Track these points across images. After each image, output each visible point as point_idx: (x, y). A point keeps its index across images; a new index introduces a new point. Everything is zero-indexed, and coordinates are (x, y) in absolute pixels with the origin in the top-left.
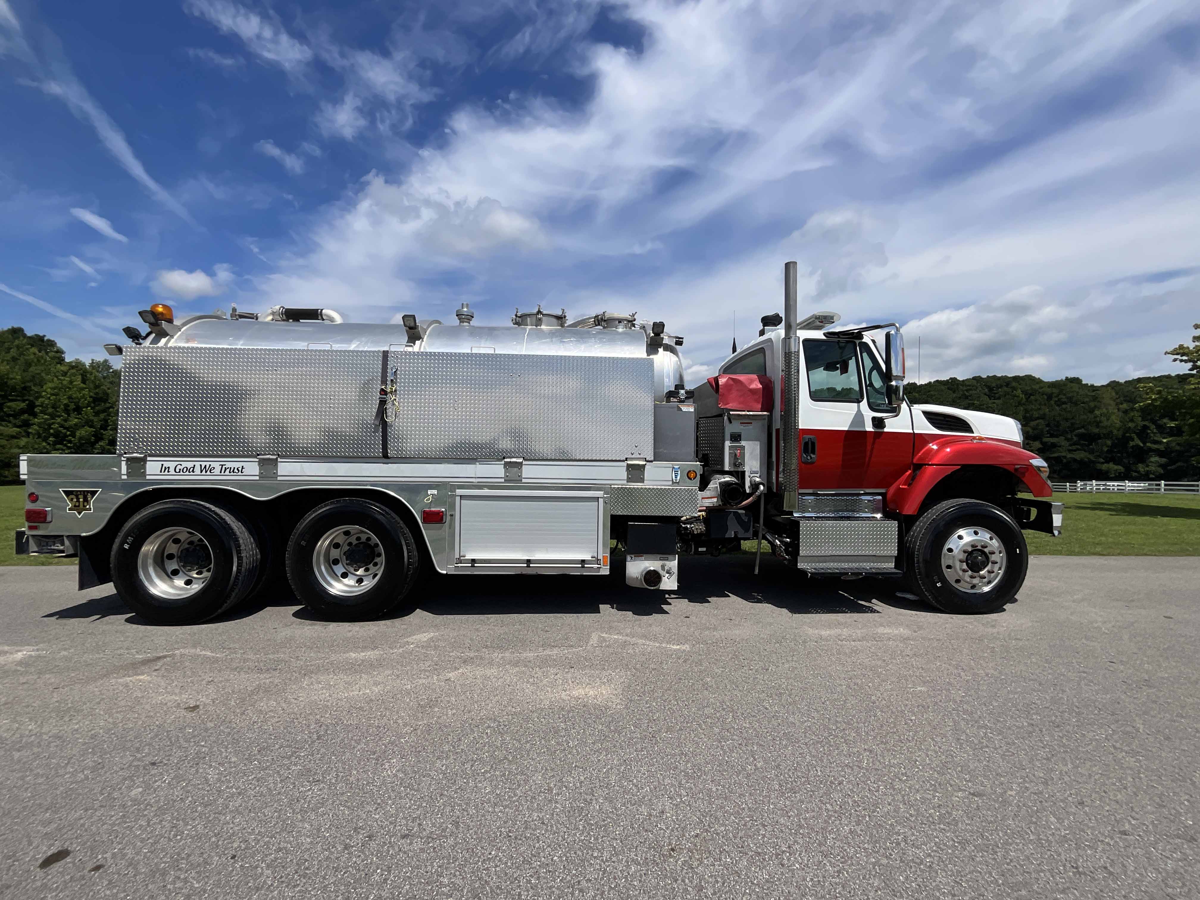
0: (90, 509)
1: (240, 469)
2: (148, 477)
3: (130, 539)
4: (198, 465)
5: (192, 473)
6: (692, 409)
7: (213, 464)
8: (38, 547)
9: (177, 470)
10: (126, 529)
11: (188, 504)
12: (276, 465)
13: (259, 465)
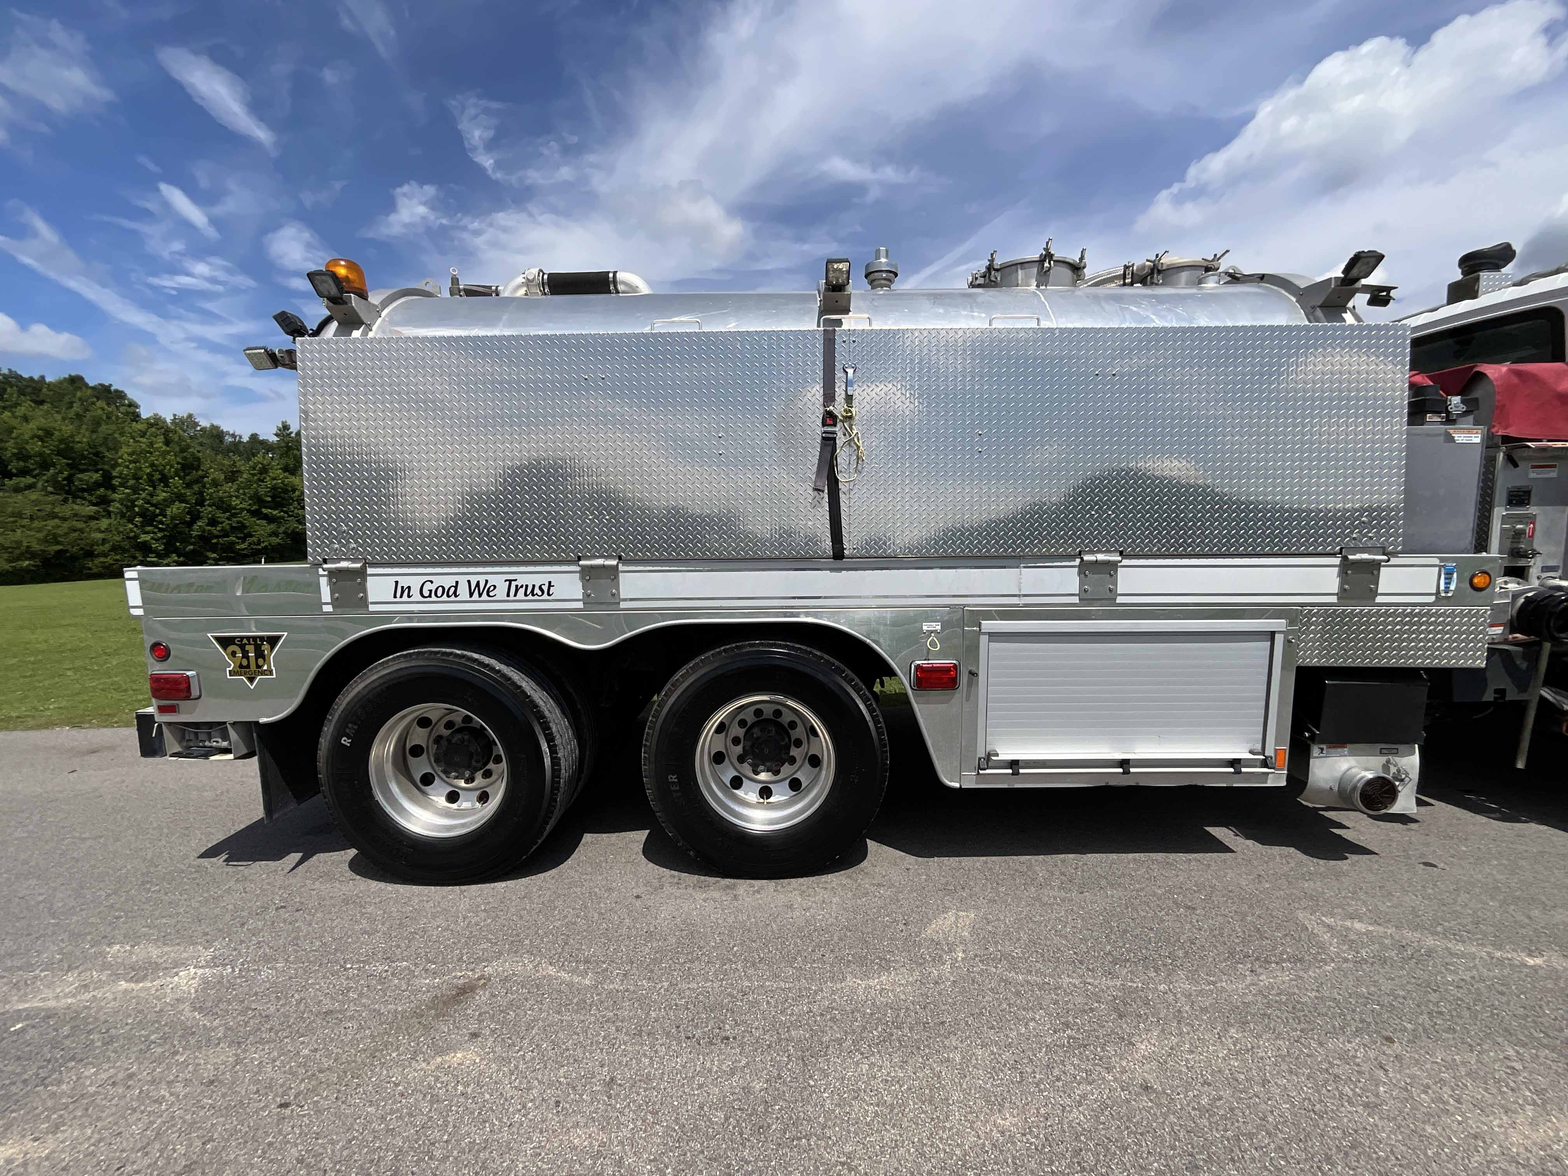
0: (271, 673)
1: (545, 588)
2: (372, 608)
3: (351, 728)
4: (463, 581)
5: (453, 598)
6: (1476, 439)
7: (493, 580)
8: (180, 742)
9: (426, 593)
10: (341, 708)
11: (451, 658)
12: (616, 577)
13: (582, 578)
